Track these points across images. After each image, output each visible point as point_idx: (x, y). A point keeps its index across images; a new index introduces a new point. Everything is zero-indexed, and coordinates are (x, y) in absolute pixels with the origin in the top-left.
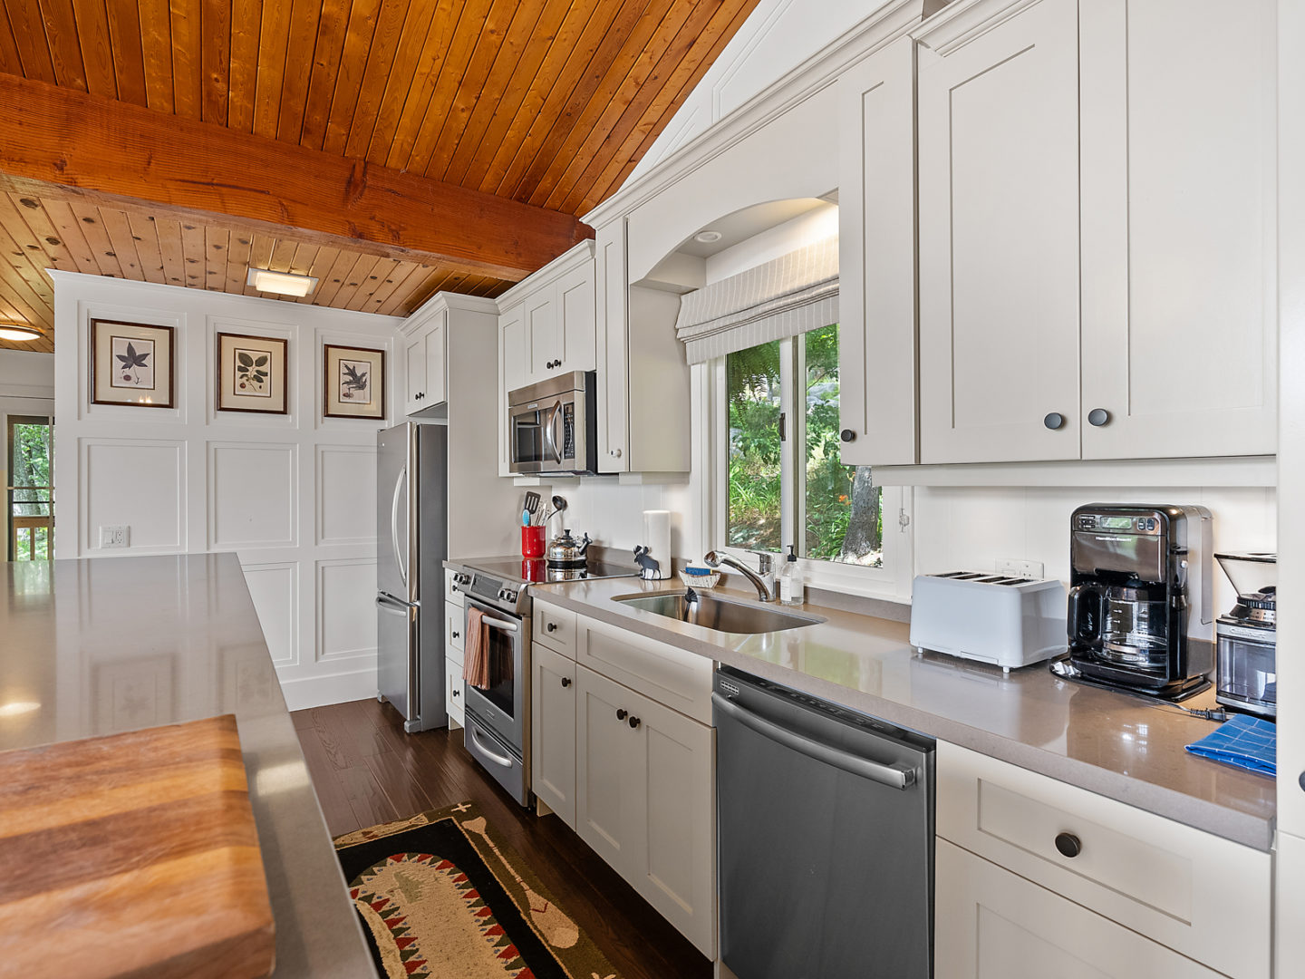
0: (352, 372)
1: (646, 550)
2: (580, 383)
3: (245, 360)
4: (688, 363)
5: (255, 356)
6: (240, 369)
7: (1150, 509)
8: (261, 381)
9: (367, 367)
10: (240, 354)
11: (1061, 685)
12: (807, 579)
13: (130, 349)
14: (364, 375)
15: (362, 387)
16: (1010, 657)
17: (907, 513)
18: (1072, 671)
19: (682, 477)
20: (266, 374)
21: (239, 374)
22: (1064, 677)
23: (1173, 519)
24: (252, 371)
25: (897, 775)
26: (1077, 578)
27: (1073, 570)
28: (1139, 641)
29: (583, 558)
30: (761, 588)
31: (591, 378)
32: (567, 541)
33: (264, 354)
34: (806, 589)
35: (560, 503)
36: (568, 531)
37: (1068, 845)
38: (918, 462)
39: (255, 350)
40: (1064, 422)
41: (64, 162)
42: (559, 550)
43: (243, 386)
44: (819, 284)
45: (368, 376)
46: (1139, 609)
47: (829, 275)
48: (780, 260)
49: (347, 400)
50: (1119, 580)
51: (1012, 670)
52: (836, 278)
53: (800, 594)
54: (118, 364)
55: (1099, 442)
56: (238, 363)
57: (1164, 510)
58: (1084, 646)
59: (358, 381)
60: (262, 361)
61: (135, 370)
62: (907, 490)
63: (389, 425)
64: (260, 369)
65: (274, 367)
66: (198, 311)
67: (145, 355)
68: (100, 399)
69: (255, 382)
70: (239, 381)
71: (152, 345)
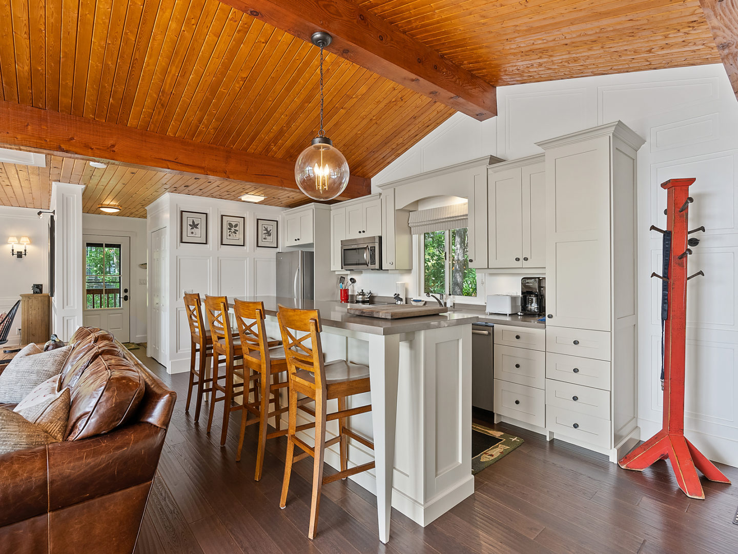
0: (266, 229)
1: (398, 295)
2: (377, 240)
3: (230, 225)
4: (412, 233)
5: (234, 224)
6: (229, 229)
7: (536, 278)
8: (236, 233)
9: (272, 227)
10: (229, 223)
11: (519, 317)
12: (454, 301)
13: (193, 222)
14: (270, 230)
15: (270, 235)
16: (509, 312)
17: (484, 281)
18: (522, 314)
19: (409, 271)
20: (237, 231)
21: (228, 231)
22: (520, 315)
23: (540, 280)
24: (233, 229)
25: (486, 332)
26: (523, 293)
27: (522, 292)
28: (534, 306)
29: (368, 299)
30: (440, 304)
31: (380, 238)
32: (363, 294)
33: (236, 223)
34: (454, 303)
35: (353, 281)
36: (362, 290)
37: (518, 337)
38: (488, 268)
39: (234, 221)
40: (519, 259)
41: (226, 171)
42: (360, 297)
43: (230, 235)
44: (458, 216)
45: (272, 231)
46: (534, 299)
47: (465, 214)
48: (446, 207)
49: (265, 240)
50: (530, 293)
51: (509, 315)
52: (467, 215)
53: (452, 305)
54: (190, 227)
55: (526, 264)
56: (228, 227)
57: (538, 278)
58: (524, 308)
60: (236, 226)
61: (195, 230)
62: (484, 274)
63: (279, 250)
64: (235, 229)
65: (240, 228)
66: (215, 207)
67: (198, 224)
68: (183, 241)
69: (234, 234)
70: (228, 234)
71: (200, 220)
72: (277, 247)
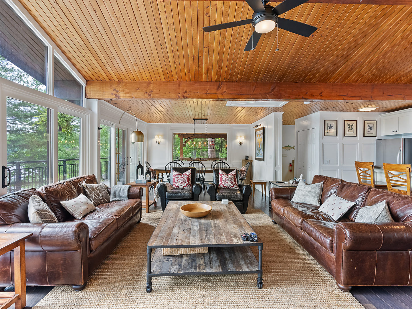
0: (369, 126)
3: (349, 125)
5: (351, 124)
6: (348, 127)
8: (352, 130)
9: (373, 125)
13: (330, 125)
15: (372, 130)
20: (353, 128)
21: (348, 128)
24: (350, 128)
39: (351, 123)
43: (349, 131)
45: (373, 127)
49: (369, 133)
54: (329, 128)
56: (348, 126)
59: (371, 128)
60: (352, 125)
61: (331, 129)
63: (377, 138)
64: (352, 127)
65: (354, 127)
66: (341, 116)
67: (333, 126)
68: (326, 135)
69: (351, 130)
70: (348, 130)
71: (334, 124)
72: (376, 137)
